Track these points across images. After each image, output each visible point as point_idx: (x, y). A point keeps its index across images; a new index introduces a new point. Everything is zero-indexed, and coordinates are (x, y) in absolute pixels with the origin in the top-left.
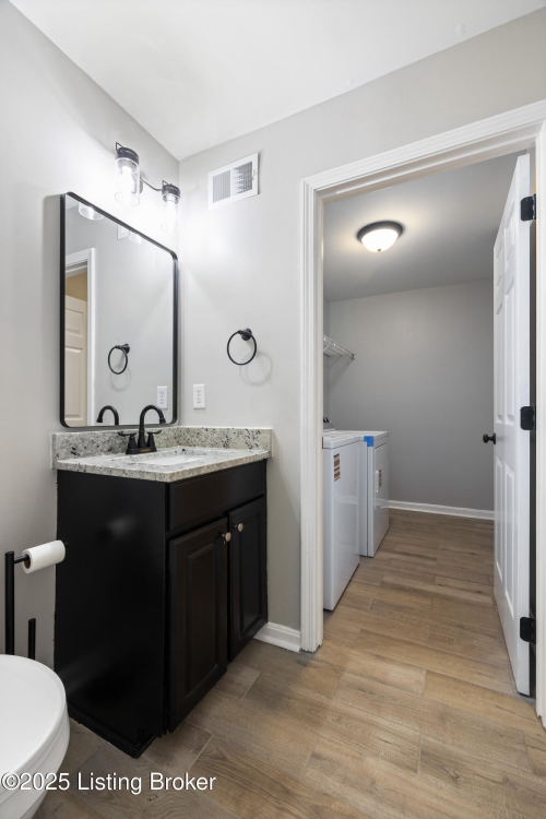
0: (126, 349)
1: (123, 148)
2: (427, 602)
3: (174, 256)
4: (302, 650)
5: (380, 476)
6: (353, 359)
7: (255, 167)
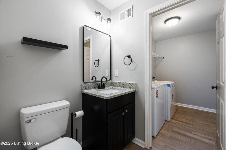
0: (98, 61)
1: (97, 12)
2: (189, 140)
3: (110, 36)
4: (145, 148)
5: (172, 96)
6: (163, 59)
7: (131, 10)
